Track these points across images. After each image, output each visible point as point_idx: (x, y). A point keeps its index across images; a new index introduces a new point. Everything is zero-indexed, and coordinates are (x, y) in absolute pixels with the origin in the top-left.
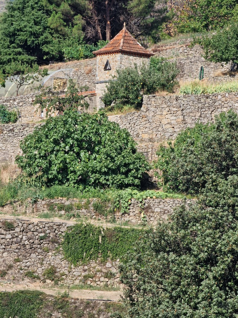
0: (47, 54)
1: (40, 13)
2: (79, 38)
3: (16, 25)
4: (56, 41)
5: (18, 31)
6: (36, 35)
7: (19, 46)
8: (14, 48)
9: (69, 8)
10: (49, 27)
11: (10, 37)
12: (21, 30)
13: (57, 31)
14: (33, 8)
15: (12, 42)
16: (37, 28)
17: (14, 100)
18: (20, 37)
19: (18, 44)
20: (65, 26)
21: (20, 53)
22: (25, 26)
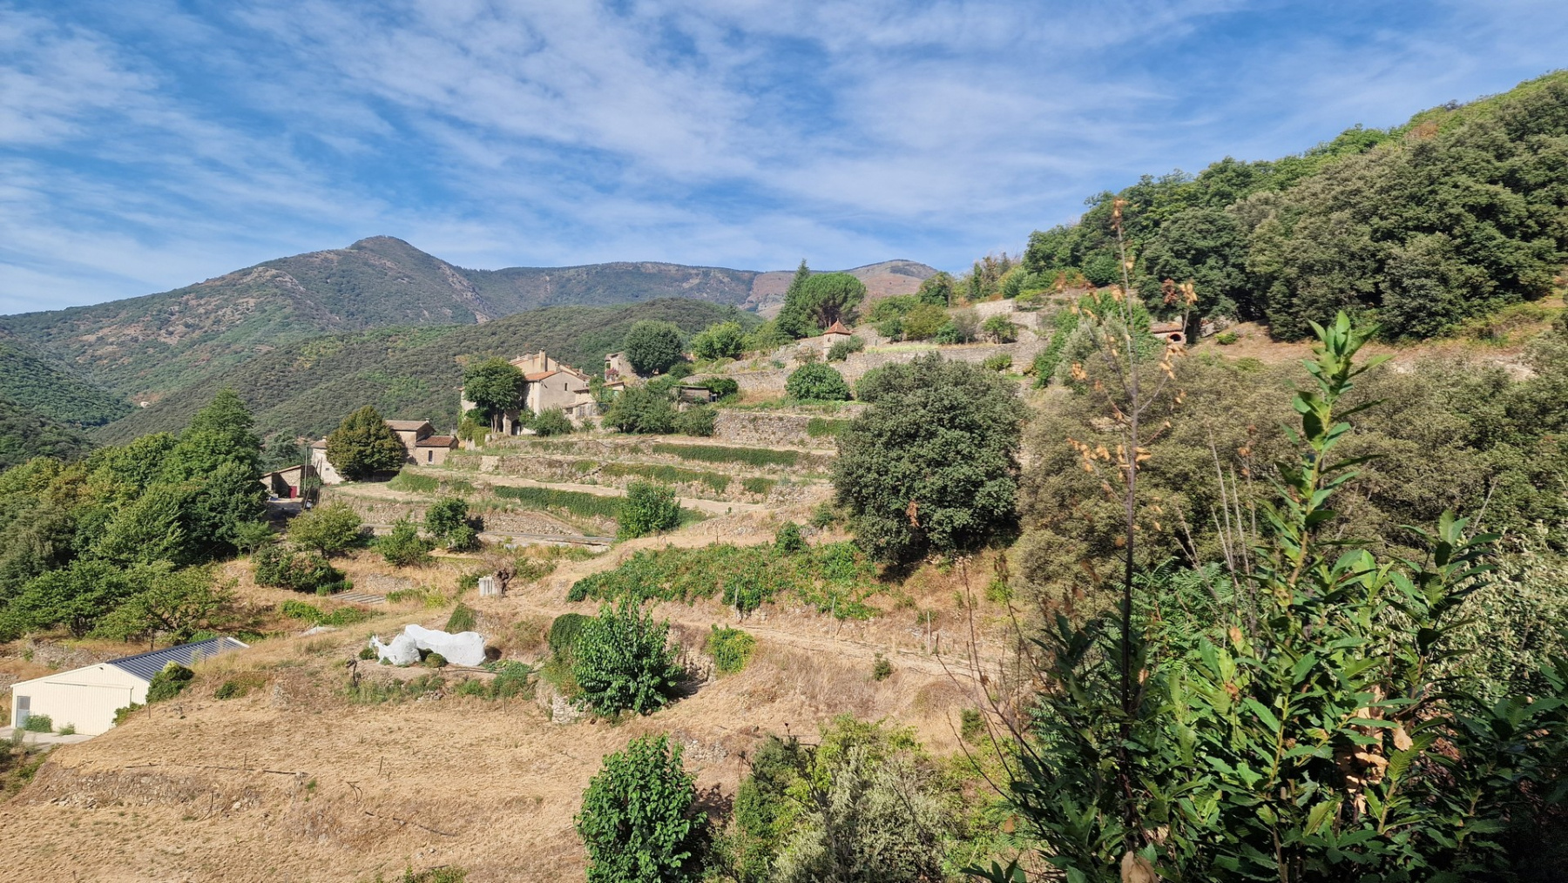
1: (796, 314)
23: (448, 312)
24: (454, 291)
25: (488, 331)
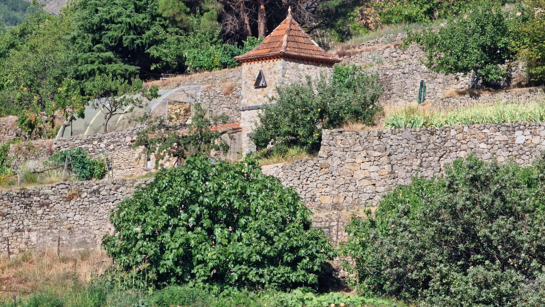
0: (158, 60)
2: (212, 33)
3: (102, 12)
4: (171, 39)
5: (107, 22)
6: (138, 30)
7: (109, 48)
8: (101, 51)
10: (160, 16)
11: (93, 32)
12: (111, 21)
13: (174, 22)
15: (96, 41)
16: (139, 17)
17: (100, 140)
18: (110, 34)
19: (106, 45)
20: (188, 14)
21: (110, 61)
22: (119, 15)
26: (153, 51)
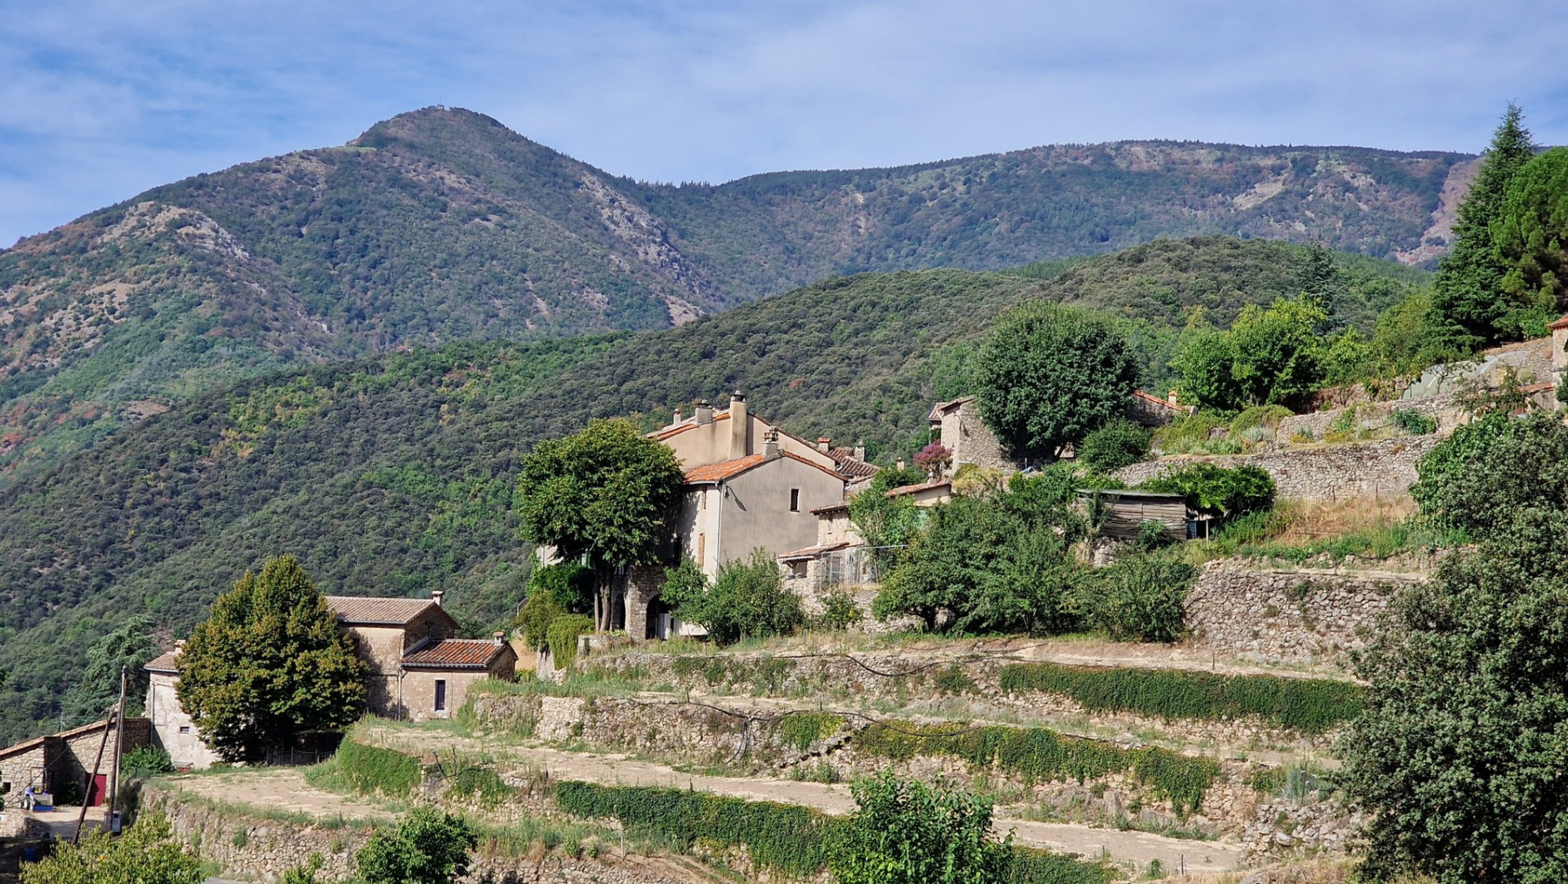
0: (1499, 330)
1: (1489, 271)
2: (1548, 305)
3: (1452, 291)
4: (1512, 311)
5: (1456, 299)
6: (1485, 304)
7: (1459, 322)
8: (1451, 324)
9: (1534, 262)
10: (1503, 292)
11: (1445, 308)
12: (1460, 298)
13: (1515, 298)
14: (1479, 265)
15: (1446, 317)
16: (1485, 294)
18: (1459, 309)
19: (1457, 319)
20: (1527, 289)
21: (1460, 333)
22: (1467, 292)
23: (597, 299)
24: (614, 243)
25: (692, 347)
26: (1496, 324)
